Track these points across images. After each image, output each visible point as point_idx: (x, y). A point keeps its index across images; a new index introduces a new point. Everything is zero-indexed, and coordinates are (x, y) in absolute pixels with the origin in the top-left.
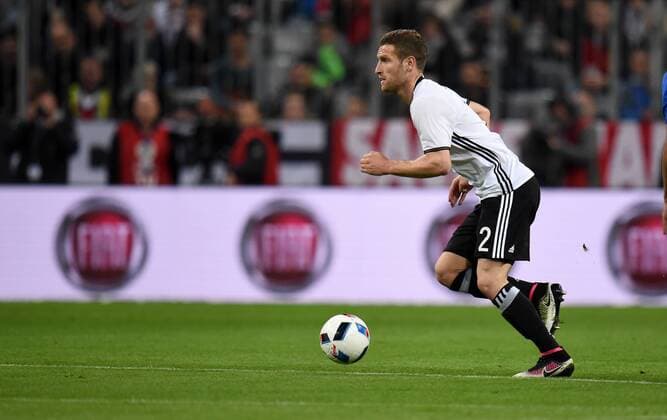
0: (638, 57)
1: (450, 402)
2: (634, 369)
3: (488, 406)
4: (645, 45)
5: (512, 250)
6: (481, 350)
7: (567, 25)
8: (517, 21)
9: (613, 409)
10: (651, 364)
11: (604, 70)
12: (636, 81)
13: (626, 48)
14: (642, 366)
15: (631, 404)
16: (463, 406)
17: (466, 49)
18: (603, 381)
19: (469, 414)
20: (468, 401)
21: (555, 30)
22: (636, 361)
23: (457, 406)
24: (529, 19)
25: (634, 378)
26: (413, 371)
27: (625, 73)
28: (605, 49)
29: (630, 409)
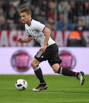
0: (61, 16)
1: (17, 98)
2: (61, 90)
3: (26, 99)
4: (63, 13)
5: (42, 57)
7: (45, 8)
8: (33, 7)
9: (56, 99)
10: (65, 88)
11: (53, 19)
12: (61, 21)
13: (58, 13)
14: (63, 89)
15: (60, 98)
16: (20, 99)
18: (53, 92)
19: (22, 101)
20: (21, 97)
21: (42, 9)
22: (61, 88)
23: (19, 98)
24: (36, 7)
25: (61, 92)
26: (9, 91)
27: (58, 19)
28: (53, 14)
29: (60, 99)
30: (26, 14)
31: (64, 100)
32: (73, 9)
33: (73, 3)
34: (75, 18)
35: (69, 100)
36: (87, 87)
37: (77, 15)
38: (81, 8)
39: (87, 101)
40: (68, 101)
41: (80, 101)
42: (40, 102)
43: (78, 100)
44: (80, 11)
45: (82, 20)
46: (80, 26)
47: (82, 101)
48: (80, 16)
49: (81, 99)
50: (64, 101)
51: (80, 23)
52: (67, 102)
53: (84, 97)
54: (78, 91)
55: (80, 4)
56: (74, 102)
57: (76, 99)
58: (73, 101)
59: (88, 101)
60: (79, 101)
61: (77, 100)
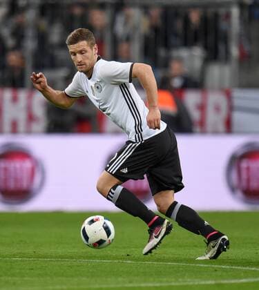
2: (123, 253)
3: (27, 278)
5: (125, 171)
6: (21, 241)
8: (44, 24)
9: (109, 279)
10: (133, 249)
14: (128, 251)
15: (121, 276)
16: (10, 278)
17: (10, 42)
18: (102, 261)
19: (14, 284)
20: (13, 275)
22: (124, 248)
23: (7, 278)
24: (52, 22)
25: (123, 258)
29: (120, 279)
30: (88, 45)
31: (130, 282)
32: (155, 29)
33: (156, 13)
34: (162, 53)
35: (145, 282)
36: (196, 246)
37: (167, 46)
38: (179, 25)
39: (196, 283)
40: (143, 285)
41: (177, 284)
42: (65, 287)
43: (171, 282)
44: (176, 35)
45: (180, 60)
46: (175, 76)
47: (182, 284)
48: (177, 47)
49: (180, 280)
50: (131, 285)
51: (175, 67)
52: (140, 287)
53: (187, 274)
54: (171, 256)
55: (176, 15)
56: (161, 287)
57: (165, 279)
58: (158, 285)
59: (199, 285)
60: (173, 284)
61: (167, 282)
